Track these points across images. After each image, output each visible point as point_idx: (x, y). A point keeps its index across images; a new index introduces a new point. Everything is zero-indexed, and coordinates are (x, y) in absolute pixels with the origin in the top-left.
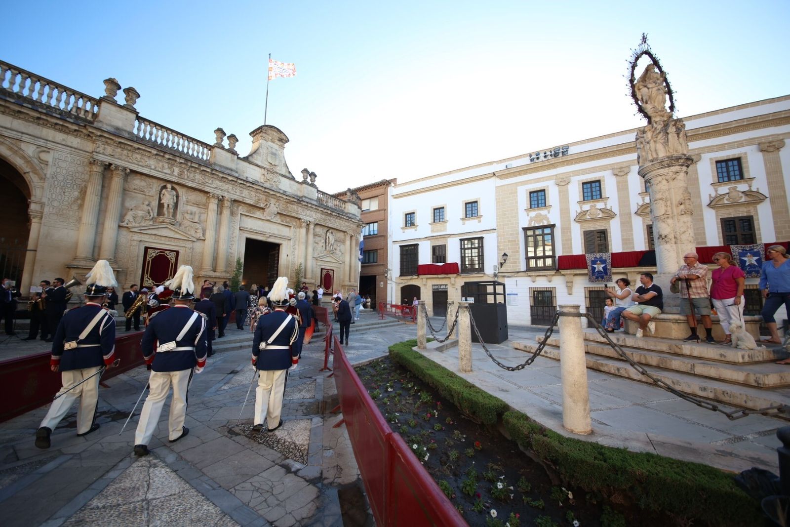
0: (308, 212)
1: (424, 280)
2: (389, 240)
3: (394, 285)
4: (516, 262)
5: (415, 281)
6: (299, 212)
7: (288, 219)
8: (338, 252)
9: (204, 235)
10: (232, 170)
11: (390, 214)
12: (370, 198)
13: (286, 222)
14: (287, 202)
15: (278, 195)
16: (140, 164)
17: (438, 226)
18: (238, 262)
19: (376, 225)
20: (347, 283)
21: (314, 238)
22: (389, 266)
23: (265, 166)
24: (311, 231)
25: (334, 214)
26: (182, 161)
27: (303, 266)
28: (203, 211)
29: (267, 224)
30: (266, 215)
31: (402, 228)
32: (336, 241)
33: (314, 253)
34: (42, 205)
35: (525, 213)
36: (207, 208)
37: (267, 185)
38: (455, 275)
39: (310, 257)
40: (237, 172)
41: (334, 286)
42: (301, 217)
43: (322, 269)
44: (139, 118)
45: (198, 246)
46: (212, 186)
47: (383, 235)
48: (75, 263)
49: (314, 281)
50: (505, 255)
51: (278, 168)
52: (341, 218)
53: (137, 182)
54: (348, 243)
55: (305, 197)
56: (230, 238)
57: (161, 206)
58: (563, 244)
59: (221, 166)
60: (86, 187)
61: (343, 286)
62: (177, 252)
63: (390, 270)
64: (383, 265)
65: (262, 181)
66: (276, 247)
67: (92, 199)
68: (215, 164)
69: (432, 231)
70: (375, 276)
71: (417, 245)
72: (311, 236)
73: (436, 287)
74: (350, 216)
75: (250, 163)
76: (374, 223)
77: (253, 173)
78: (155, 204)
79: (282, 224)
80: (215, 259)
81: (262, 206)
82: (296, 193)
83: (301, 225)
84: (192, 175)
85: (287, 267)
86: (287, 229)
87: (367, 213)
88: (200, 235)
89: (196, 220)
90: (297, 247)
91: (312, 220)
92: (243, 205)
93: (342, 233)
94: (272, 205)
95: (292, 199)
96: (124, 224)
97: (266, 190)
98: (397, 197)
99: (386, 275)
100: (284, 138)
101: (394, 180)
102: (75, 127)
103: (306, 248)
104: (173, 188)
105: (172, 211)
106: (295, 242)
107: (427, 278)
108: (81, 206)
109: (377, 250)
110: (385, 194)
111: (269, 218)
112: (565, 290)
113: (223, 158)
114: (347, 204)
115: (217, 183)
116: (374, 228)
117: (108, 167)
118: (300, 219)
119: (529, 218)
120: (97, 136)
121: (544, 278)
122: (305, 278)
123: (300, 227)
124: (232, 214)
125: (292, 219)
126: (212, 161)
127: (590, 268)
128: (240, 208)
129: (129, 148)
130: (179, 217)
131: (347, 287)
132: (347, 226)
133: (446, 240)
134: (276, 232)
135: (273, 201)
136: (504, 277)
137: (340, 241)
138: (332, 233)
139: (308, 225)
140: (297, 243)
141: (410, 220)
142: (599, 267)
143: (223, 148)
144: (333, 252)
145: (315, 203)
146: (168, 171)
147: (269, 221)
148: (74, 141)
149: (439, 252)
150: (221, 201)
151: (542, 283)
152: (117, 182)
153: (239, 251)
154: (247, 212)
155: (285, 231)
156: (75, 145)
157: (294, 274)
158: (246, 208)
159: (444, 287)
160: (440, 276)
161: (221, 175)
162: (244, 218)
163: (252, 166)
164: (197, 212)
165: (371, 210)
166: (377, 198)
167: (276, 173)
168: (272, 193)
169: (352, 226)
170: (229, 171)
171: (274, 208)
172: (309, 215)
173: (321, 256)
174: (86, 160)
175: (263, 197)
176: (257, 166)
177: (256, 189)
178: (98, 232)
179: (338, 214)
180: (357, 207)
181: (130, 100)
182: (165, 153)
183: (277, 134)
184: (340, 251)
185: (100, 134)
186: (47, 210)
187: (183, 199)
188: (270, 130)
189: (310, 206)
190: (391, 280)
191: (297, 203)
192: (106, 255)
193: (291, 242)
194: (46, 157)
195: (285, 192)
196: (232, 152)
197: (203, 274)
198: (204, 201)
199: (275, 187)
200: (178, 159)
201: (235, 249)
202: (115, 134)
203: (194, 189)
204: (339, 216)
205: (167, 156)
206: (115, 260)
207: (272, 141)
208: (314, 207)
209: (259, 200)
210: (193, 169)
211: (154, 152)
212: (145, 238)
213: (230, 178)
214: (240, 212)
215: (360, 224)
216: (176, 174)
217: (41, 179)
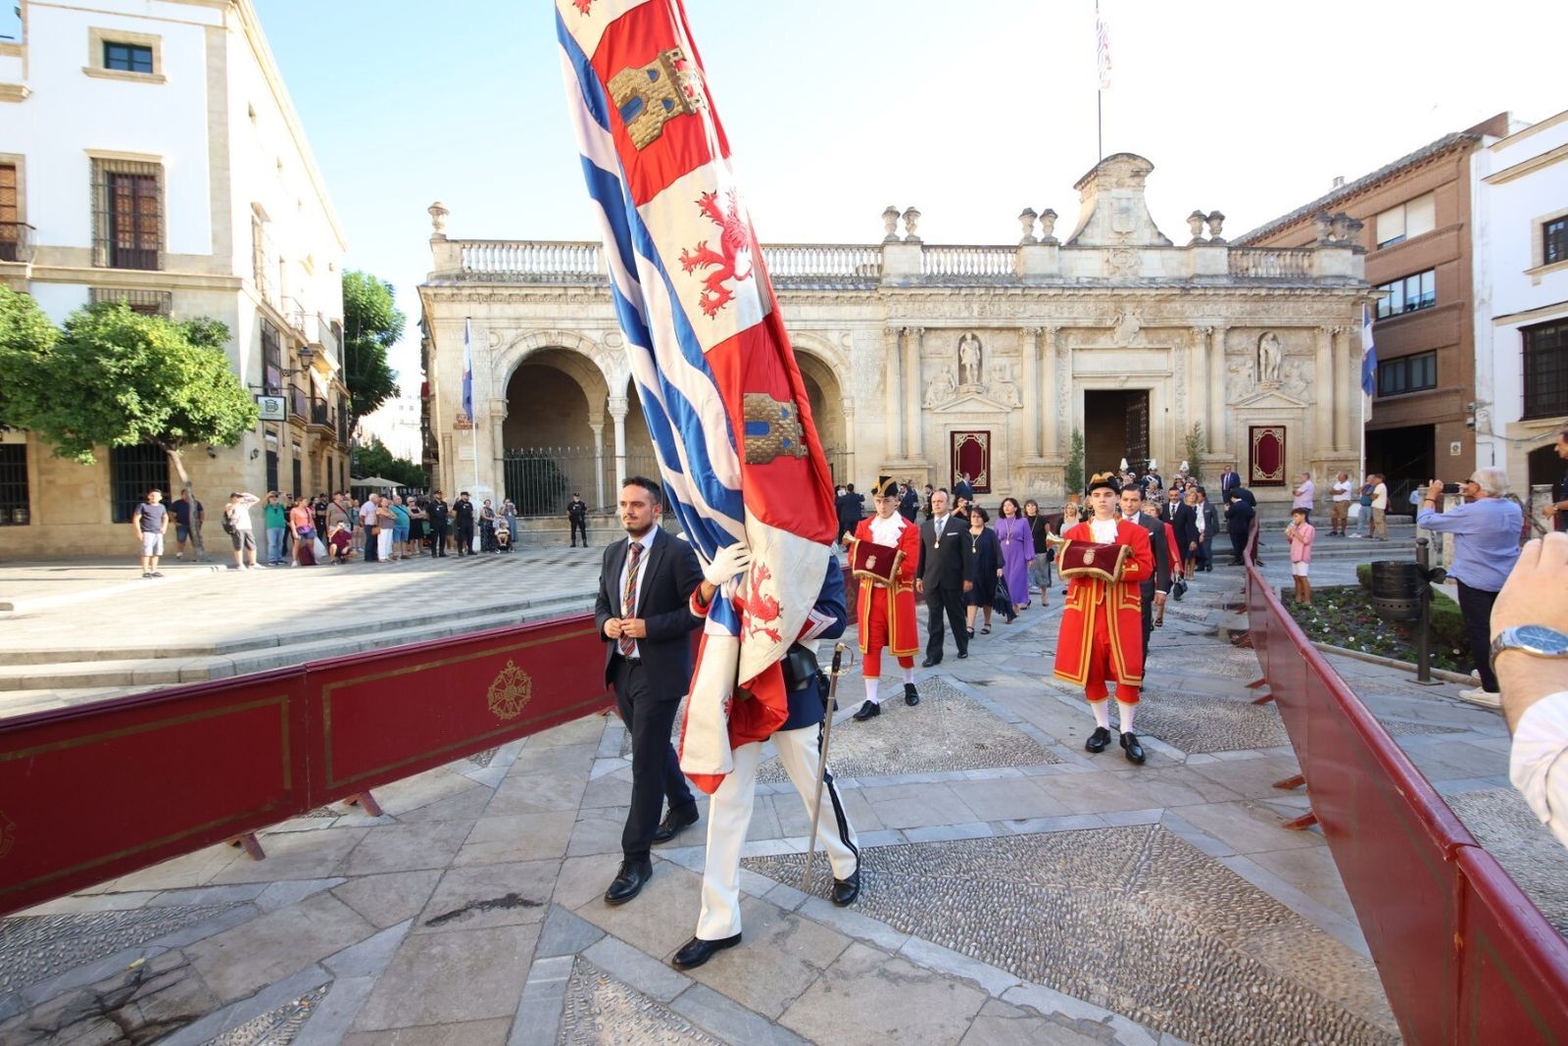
0: (1208, 308)
2: (1477, 316)
3: (1501, 450)
6: (1187, 314)
7: (1163, 335)
8: (1294, 381)
9: (1020, 399)
10: (1052, 276)
11: (1482, 236)
12: (1404, 203)
13: (1160, 342)
14: (1159, 301)
15: (1139, 292)
16: (934, 315)
18: (1076, 437)
19: (1429, 278)
20: (1326, 453)
21: (1227, 360)
22: (1481, 392)
23: (1107, 243)
24: (1219, 348)
25: (1277, 292)
26: (982, 291)
27: (1203, 428)
28: (1014, 360)
29: (1122, 356)
30: (1119, 337)
31: (1528, 272)
32: (1286, 356)
33: (1227, 395)
34: (852, 399)
36: (1021, 355)
37: (1116, 280)
39: (1218, 406)
40: (1061, 277)
41: (1289, 465)
42: (1191, 323)
43: (1251, 429)
44: (925, 248)
45: (1015, 416)
46: (1024, 315)
47: (1457, 303)
48: (889, 463)
49: (1231, 456)
51: (1135, 235)
52: (1299, 296)
53: (933, 342)
54: (1324, 354)
55: (1200, 276)
56: (1060, 397)
59: (1035, 276)
60: (885, 367)
61: (1315, 463)
62: (988, 433)
63: (1483, 404)
64: (1457, 391)
65: (1106, 275)
66: (1142, 396)
67: (892, 379)
68: (1026, 276)
70: (1430, 428)
72: (1218, 359)
74: (1329, 282)
75: (1082, 248)
76: (1421, 272)
77: (1087, 265)
78: (955, 367)
79: (1151, 349)
80: (1040, 436)
81: (1109, 323)
82: (1176, 274)
83: (1192, 340)
84: (995, 309)
85: (1167, 434)
86: (1163, 356)
87: (1395, 249)
88: (1015, 400)
89: (1008, 379)
90: (1186, 388)
91: (1218, 322)
92: (1074, 332)
93: (1305, 333)
94: (1128, 317)
95: (1169, 292)
96: (926, 406)
97: (1116, 292)
98: (1505, 176)
99: (1470, 421)
100: (1144, 166)
101: (1496, 126)
102: (868, 294)
103: (1209, 387)
104: (974, 337)
105: (976, 373)
106: (1181, 379)
108: (884, 392)
109: (1435, 350)
110: (1461, 177)
111: (1122, 344)
113: (1038, 261)
114: (1316, 256)
115: (1033, 308)
116: (1426, 286)
117: (902, 333)
118: (1189, 328)
120: (888, 296)
122: (1210, 452)
123: (1192, 344)
124: (1059, 353)
125: (1172, 331)
126: (1021, 272)
128: (1071, 338)
129: (920, 298)
130: (985, 379)
131: (1325, 465)
132: (1319, 312)
134: (1139, 367)
135: (1129, 308)
137: (1299, 354)
138: (1274, 338)
139: (1209, 336)
140: (1186, 381)
143: (1035, 243)
144: (1280, 385)
145: (1224, 282)
146: (965, 314)
147: (1124, 348)
148: (867, 311)
150: (1039, 335)
152: (912, 348)
153: (1075, 415)
154: (1083, 342)
155: (1159, 361)
156: (869, 317)
157: (1183, 447)
158: (1079, 335)
161: (1037, 293)
162: (1078, 355)
163: (1085, 253)
164: (1008, 365)
165: (1412, 235)
166: (1430, 198)
167: (1132, 247)
168: (1125, 293)
169: (1335, 307)
170: (1049, 281)
171: (1132, 322)
172: (1214, 314)
173: (1248, 399)
174: (881, 332)
175: (1110, 306)
176: (1095, 248)
177: (1097, 296)
178: (904, 422)
179: (1291, 289)
180: (1348, 253)
181: (911, 226)
182: (961, 288)
183: (1126, 168)
184: (1301, 377)
185: (890, 293)
186: (857, 404)
187: (987, 349)
188: (1113, 167)
189: (1211, 292)
190: (1491, 432)
191: (1181, 296)
192: (914, 449)
193: (1173, 382)
194: (848, 341)
195: (1152, 280)
196: (1050, 242)
197: (1025, 461)
198: (1015, 344)
199: (1131, 278)
200: (977, 292)
201: (1068, 413)
202: (906, 286)
203: (1000, 329)
204: (1291, 294)
205: (963, 292)
206: (923, 455)
207: (1120, 185)
208: (1223, 292)
209: (1103, 314)
210: (997, 298)
211: (948, 292)
212: (951, 419)
213: (1051, 292)
214: (1071, 347)
215: (1363, 297)
216: (975, 314)
217: (847, 369)
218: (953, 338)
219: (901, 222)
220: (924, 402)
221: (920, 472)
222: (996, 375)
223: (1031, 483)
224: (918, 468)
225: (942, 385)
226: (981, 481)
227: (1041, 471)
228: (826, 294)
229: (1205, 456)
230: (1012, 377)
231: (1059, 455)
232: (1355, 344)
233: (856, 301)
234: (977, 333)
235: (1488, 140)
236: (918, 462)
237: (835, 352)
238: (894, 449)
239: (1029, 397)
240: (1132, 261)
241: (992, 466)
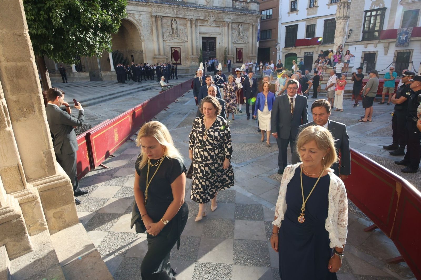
0: (228, 16)
1: (299, 50)
2: (279, 22)
3: (281, 53)
4: (357, 35)
5: (294, 50)
6: (224, 18)
7: (219, 23)
8: (245, 37)
9: (187, 39)
10: (193, 4)
11: (281, 2)
13: (218, 25)
14: (218, 14)
15: (214, 11)
16: (164, 12)
17: (312, 10)
18: (201, 50)
19: (271, 10)
20: (251, 55)
21: (232, 31)
22: (279, 41)
24: (230, 27)
25: (242, 14)
26: (177, 7)
27: (227, 48)
28: (185, 27)
29: (210, 28)
30: (209, 23)
31: (288, 13)
32: (244, 30)
33: (232, 40)
34: (144, 36)
36: (187, 26)
37: (208, 6)
38: (318, 46)
39: (230, 43)
40: (196, 4)
41: (243, 58)
42: (225, 20)
43: (237, 48)
45: (186, 44)
46: (187, 15)
47: (274, 18)
48: (156, 56)
49: (232, 56)
50: (351, 30)
52: (246, 15)
53: (165, 21)
54: (251, 30)
55: (227, 7)
56: (196, 38)
57: (172, 29)
58: (389, 21)
59: (190, 3)
60: (152, 27)
61: (248, 57)
62: (180, 48)
63: (279, 43)
64: (275, 40)
65: (206, 4)
66: (214, 39)
67: (154, 31)
68: (187, 3)
69: (308, 14)
70: (269, 48)
71: (297, 25)
73: (306, 54)
74: (252, 12)
77: (201, 1)
78: (171, 28)
79: (216, 26)
80: (192, 49)
81: (207, 19)
82: (221, 6)
84: (180, 12)
85: (220, 50)
86: (218, 29)
88: (186, 39)
90: (224, 38)
91: (230, 20)
92: (199, 20)
93: (247, 25)
94: (211, 17)
95: (220, 11)
96: (164, 40)
97: (208, 10)
99: (276, 47)
102: (145, 4)
103: (228, 37)
104: (175, 20)
105: (176, 30)
106: (222, 35)
107: (301, 48)
108: (152, 35)
109: (271, 29)
111: (210, 25)
112: (383, 52)
114: (250, 4)
115: (189, 13)
116: (270, 12)
117: (156, 17)
118: (224, 21)
119: (371, 2)
120: (152, 5)
121: (372, 45)
123: (225, 26)
124: (196, 26)
125: (220, 22)
126: (185, 1)
127: (398, 38)
128: (198, 22)
129: (161, 6)
130: (178, 32)
131: (250, 58)
132: (250, 19)
133: (316, 21)
134: (214, 31)
135: (211, 15)
136: (348, 45)
137: (246, 30)
139: (228, 24)
140: (224, 36)
141: (294, 6)
142: (403, 37)
144: (242, 38)
145: (231, 9)
146: (172, 13)
147: (210, 26)
148: (145, 9)
149: (310, 30)
150: (191, 21)
151: (371, 48)
152: (159, 22)
153: (200, 43)
154: (201, 24)
155: (218, 30)
156: (146, 11)
157: (223, 53)
158: (200, 22)
159: (311, 53)
160: (309, 46)
161: (190, 8)
162: (200, 27)
164: (184, 29)
168: (211, 11)
169: (253, 18)
170: (193, 5)
171: (212, 19)
172: (229, 18)
173: (236, 41)
174: (150, 16)
175: (207, 14)
177: (204, 11)
178: (159, 44)
179: (245, 13)
180: (256, 4)
182: (171, 5)
184: (246, 36)
185: (152, 4)
186: (145, 38)
187: (179, 23)
189: (229, 12)
190: (279, 50)
191: (223, 13)
192: (162, 52)
193: (221, 36)
194: (141, 18)
195: (216, 7)
197: (190, 56)
198: (185, 22)
199: (212, 6)
201: (198, 43)
202: (156, 2)
203: (181, 18)
204: (245, 15)
205: (172, 6)
206: (164, 54)
208: (231, 13)
209: (205, 16)
210: (180, 9)
211: (168, 6)
212: (170, 44)
213: (194, 9)
214: (198, 25)
215: (259, 16)
216: (175, 13)
217: (141, 27)
218: (170, 20)
220: (163, 39)
221: (164, 59)
222: (181, 32)
223: (191, 62)
224: (164, 58)
225: (168, 34)
226: (179, 62)
227: (193, 59)
228: (133, 2)
229: (228, 55)
230: (185, 33)
231: (197, 54)
232: (257, 27)
233: (142, 6)
234: (176, 19)
236: (164, 56)
237: (137, 21)
238: (157, 52)
239: (189, 38)
241: (181, 58)
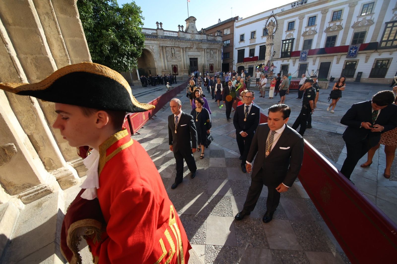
1: (246, 64)
2: (234, 48)
3: (235, 67)
4: (278, 55)
5: (243, 64)
7: (199, 49)
8: (214, 57)
10: (184, 38)
11: (235, 35)
12: (227, 28)
15: (196, 42)
16: (167, 44)
17: (253, 40)
18: (189, 66)
19: (229, 41)
20: (218, 68)
21: (207, 54)
22: (234, 59)
23: (191, 33)
24: (206, 52)
25: (212, 43)
27: (204, 64)
29: (194, 52)
31: (239, 42)
33: (207, 59)
34: (156, 59)
35: (285, 33)
36: (180, 52)
37: (192, 39)
38: (256, 61)
39: (206, 61)
41: (214, 70)
42: (202, 47)
43: (210, 64)
44: (164, 31)
45: (180, 62)
46: (180, 45)
47: (231, 46)
48: (164, 71)
50: (275, 52)
51: (195, 31)
52: (215, 44)
53: (167, 49)
54: (218, 53)
55: (203, 40)
56: (186, 59)
57: (172, 53)
58: (296, 46)
59: (182, 38)
60: (160, 53)
62: (177, 65)
63: (234, 61)
64: (231, 59)
66: (197, 59)
67: (162, 55)
68: (180, 37)
69: (250, 43)
70: (229, 64)
71: (244, 49)
73: (250, 66)
74: (218, 42)
75: (187, 33)
77: (188, 36)
78: (171, 53)
79: (197, 51)
80: (184, 65)
81: (192, 47)
82: (200, 39)
84: (176, 43)
85: (200, 65)
87: (226, 36)
88: (180, 59)
90: (202, 58)
91: (206, 47)
92: (187, 48)
93: (216, 50)
95: (199, 42)
98: (237, 27)
99: (233, 63)
100: (195, 19)
101: (237, 18)
103: (205, 58)
104: (173, 48)
105: (174, 55)
108: (161, 58)
109: (230, 52)
110: (233, 25)
111: (194, 50)
112: (292, 64)
113: (181, 35)
114: (217, 37)
115: (182, 44)
116: (229, 42)
117: (162, 47)
119: (286, 35)
121: (286, 60)
123: (202, 51)
124: (186, 52)
126: (179, 36)
127: (300, 56)
129: (164, 40)
132: (217, 47)
133: (255, 47)
134: (196, 54)
135: (194, 44)
136: (273, 61)
137: (215, 53)
138: (212, 50)
139: (205, 50)
141: (242, 38)
142: (303, 55)
143: (181, 31)
144: (213, 58)
145: (206, 41)
148: (156, 42)
149: (252, 52)
150: (183, 49)
151: (285, 62)
152: (164, 50)
153: (188, 62)
154: (189, 50)
155: (199, 53)
156: (156, 43)
157: (202, 67)
159: (252, 66)
160: (251, 62)
161: (182, 41)
162: (188, 52)
165: (228, 34)
166: (230, 28)
167: (194, 34)
168: (194, 42)
169: (219, 46)
170: (183, 39)
171: (195, 47)
172: (205, 46)
173: (209, 60)
174: (159, 46)
175: (192, 44)
176: (189, 33)
177: (190, 42)
178: (165, 63)
180: (220, 37)
181: (161, 26)
183: (193, 19)
185: (159, 39)
186: (157, 60)
187: (176, 50)
188: (191, 18)
191: (201, 43)
192: (167, 68)
193: (200, 57)
194: (153, 48)
195: (197, 39)
196: (183, 31)
197: (183, 70)
198: (179, 49)
199: (194, 39)
200: (173, 40)
201: (188, 61)
202: (162, 38)
203: (177, 47)
205: (171, 40)
207: (192, 22)
208: (206, 43)
210: (176, 41)
211: (169, 40)
212: (171, 63)
213: (184, 41)
215: (222, 44)
216: (173, 44)
217: (154, 53)
218: (170, 48)
219: (159, 25)
220: (167, 60)
222: (177, 55)
223: (184, 74)
224: (168, 71)
225: (170, 57)
226: (177, 73)
227: (185, 71)
228: (149, 39)
229: (205, 69)
230: (180, 56)
231: (187, 69)
232: (221, 51)
233: (154, 40)
235: (236, 21)
236: (168, 70)
237: (152, 50)
238: (164, 68)
239: (182, 59)
240: (194, 36)
241: (178, 71)
